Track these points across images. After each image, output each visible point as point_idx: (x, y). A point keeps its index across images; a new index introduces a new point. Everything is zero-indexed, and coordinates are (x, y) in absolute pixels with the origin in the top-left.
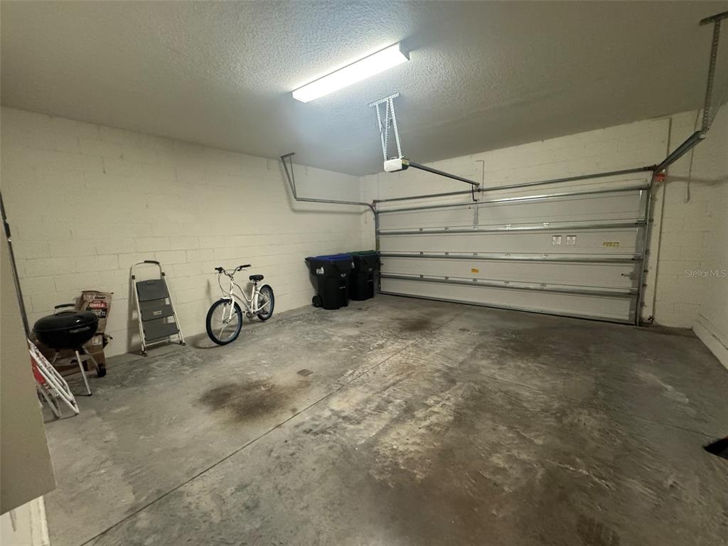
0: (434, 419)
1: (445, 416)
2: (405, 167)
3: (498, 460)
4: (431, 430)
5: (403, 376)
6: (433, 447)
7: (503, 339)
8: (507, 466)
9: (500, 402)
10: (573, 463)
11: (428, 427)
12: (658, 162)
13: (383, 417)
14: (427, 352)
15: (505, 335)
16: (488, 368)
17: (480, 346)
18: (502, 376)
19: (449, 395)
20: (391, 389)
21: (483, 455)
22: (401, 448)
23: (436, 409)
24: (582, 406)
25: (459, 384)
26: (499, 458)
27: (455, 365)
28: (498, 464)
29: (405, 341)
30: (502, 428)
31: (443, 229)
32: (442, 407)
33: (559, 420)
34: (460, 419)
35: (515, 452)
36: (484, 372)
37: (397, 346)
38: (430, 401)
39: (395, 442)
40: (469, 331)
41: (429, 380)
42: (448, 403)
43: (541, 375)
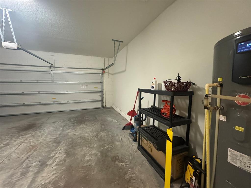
0: (58, 160)
1: (62, 156)
2: (19, 49)
3: (87, 158)
4: (58, 165)
6: (62, 170)
10: (105, 146)
11: (56, 165)
14: (41, 136)
16: (71, 132)
17: (64, 126)
18: (77, 133)
19: (60, 148)
21: (82, 160)
22: (47, 181)
23: (57, 156)
24: (100, 131)
25: (62, 142)
27: (57, 136)
31: (36, 81)
32: (59, 154)
34: (68, 154)
36: (70, 134)
38: (53, 154)
40: (57, 122)
41: (47, 147)
42: (61, 151)
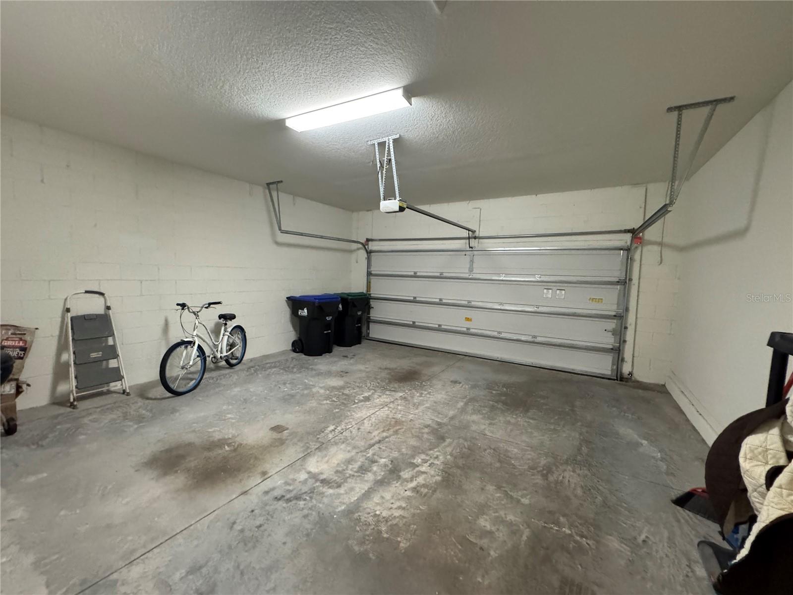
0: (421, 480)
1: (433, 476)
2: (402, 209)
3: (484, 523)
4: (418, 492)
5: (391, 432)
6: (418, 511)
7: (494, 392)
8: (493, 529)
9: (489, 459)
10: (557, 523)
11: (414, 489)
12: (636, 225)
13: (366, 479)
14: (416, 406)
15: (496, 388)
16: (478, 423)
17: (472, 400)
18: (492, 432)
19: (438, 453)
20: (376, 447)
21: (470, 518)
22: (385, 514)
23: (423, 469)
24: (566, 462)
25: (448, 441)
26: (486, 520)
27: (445, 420)
28: (484, 526)
29: (393, 393)
30: (491, 488)
31: (438, 274)
32: (429, 466)
33: (545, 477)
34: (448, 480)
35: (502, 513)
36: (474, 427)
37: (385, 399)
38: (418, 460)
39: (378, 507)
40: (460, 383)
41: (418, 437)
42: (436, 462)
43: (529, 430)
